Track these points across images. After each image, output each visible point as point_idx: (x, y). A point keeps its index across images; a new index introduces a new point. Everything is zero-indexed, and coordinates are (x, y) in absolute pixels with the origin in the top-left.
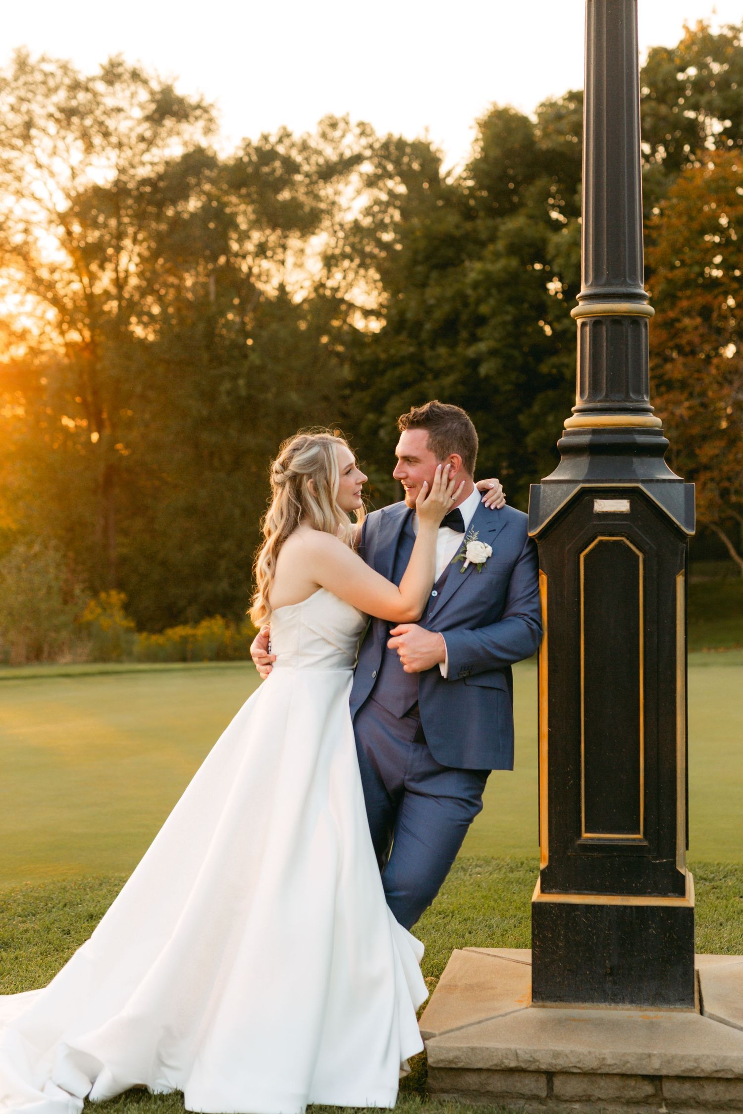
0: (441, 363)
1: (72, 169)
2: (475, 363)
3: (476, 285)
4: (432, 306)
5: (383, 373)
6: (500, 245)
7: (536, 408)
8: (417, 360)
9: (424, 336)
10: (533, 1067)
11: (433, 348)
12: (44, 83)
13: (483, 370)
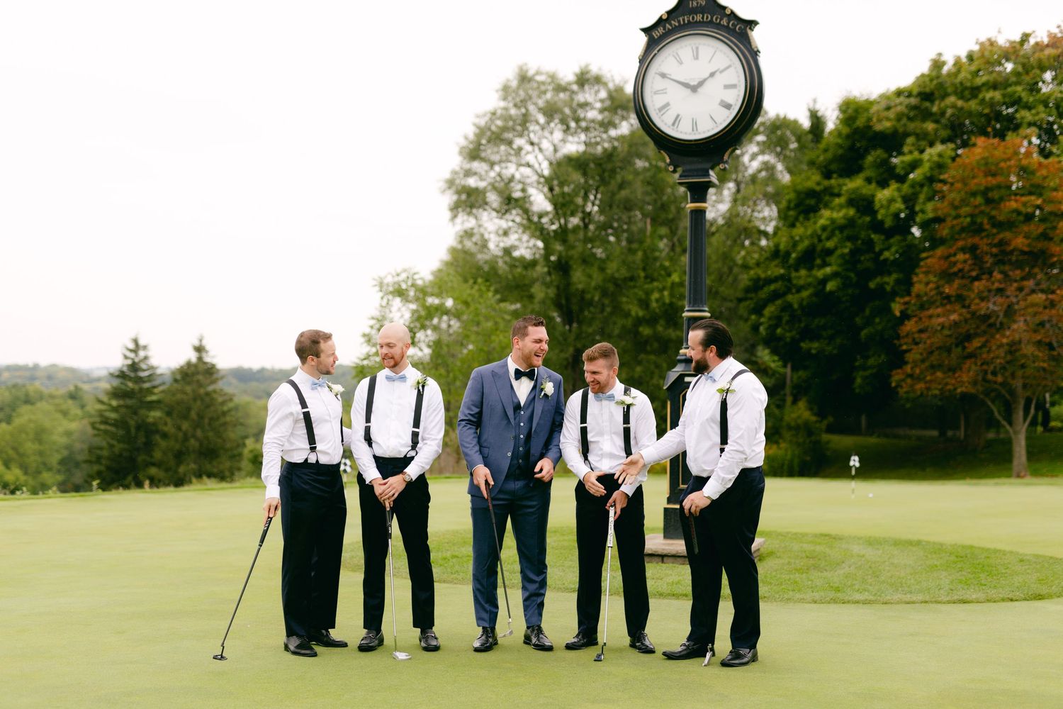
0: (801, 282)
1: (554, 146)
2: (824, 282)
3: (824, 228)
4: (797, 241)
5: (761, 288)
6: (842, 200)
7: (867, 312)
8: (785, 278)
9: (791, 261)
10: (657, 553)
11: (797, 270)
12: (538, 88)
13: (830, 286)
